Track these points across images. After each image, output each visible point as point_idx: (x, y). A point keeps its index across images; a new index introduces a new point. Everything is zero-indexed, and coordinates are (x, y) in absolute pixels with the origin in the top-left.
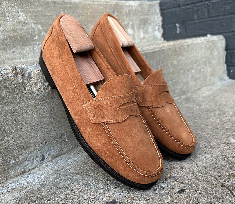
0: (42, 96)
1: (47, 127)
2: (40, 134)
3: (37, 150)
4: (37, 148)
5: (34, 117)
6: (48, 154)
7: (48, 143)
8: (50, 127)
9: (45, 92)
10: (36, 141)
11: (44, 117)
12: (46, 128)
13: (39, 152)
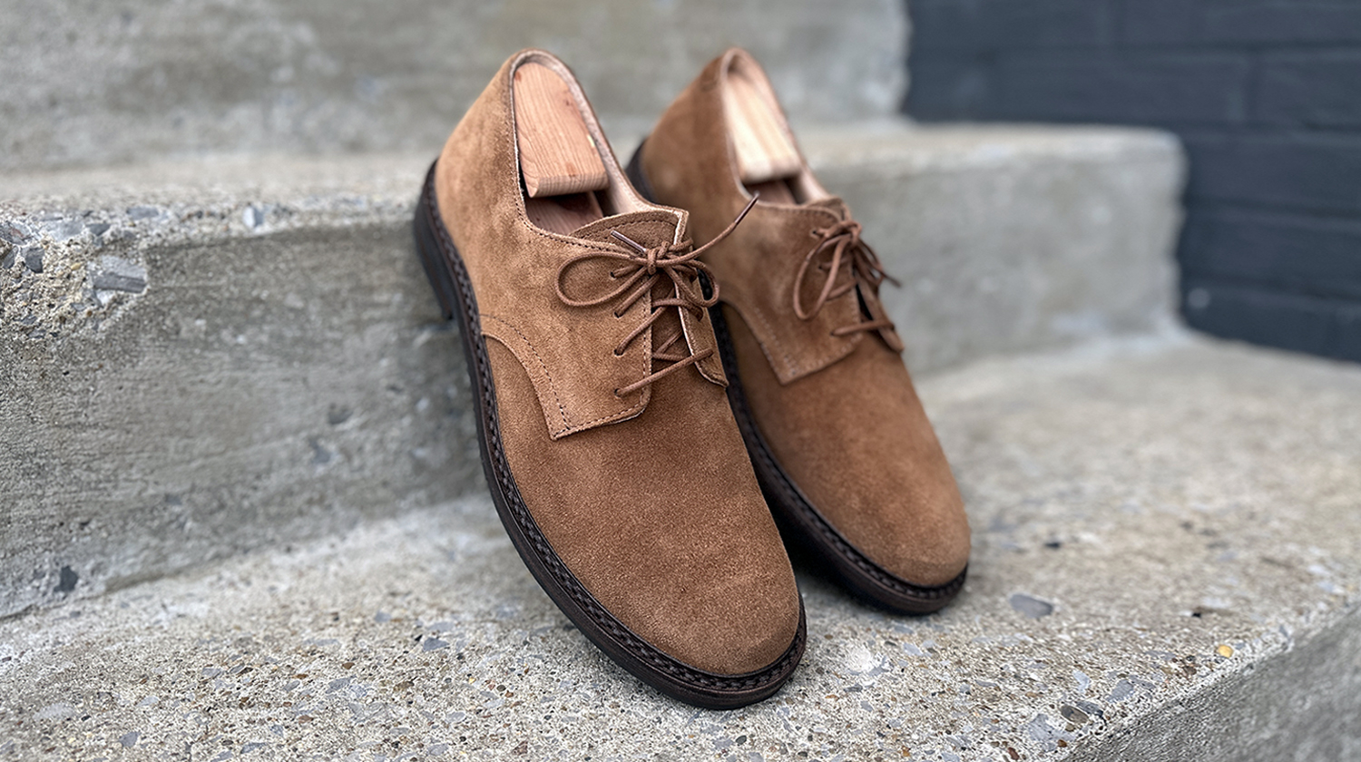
0: (78, 345)
1: (95, 465)
2: (56, 489)
3: (40, 550)
4: (41, 539)
5: (33, 422)
6: (88, 567)
7: (93, 525)
8: (107, 466)
9: (96, 328)
10: (37, 512)
11: (79, 423)
12: (89, 469)
13: (48, 556)
